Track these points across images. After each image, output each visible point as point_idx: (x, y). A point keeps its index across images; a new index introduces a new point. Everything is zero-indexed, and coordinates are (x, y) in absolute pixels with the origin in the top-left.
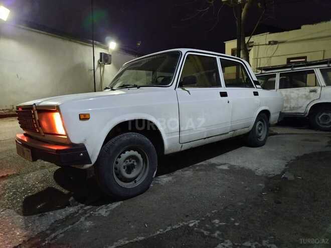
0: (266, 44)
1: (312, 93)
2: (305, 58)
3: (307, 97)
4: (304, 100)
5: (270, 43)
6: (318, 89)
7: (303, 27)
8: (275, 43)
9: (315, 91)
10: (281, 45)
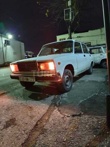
0: (76, 38)
1: (101, 56)
2: (90, 43)
3: (99, 57)
4: (99, 58)
5: (78, 37)
6: (103, 54)
7: (89, 31)
8: (80, 37)
9: (102, 55)
10: (81, 38)
